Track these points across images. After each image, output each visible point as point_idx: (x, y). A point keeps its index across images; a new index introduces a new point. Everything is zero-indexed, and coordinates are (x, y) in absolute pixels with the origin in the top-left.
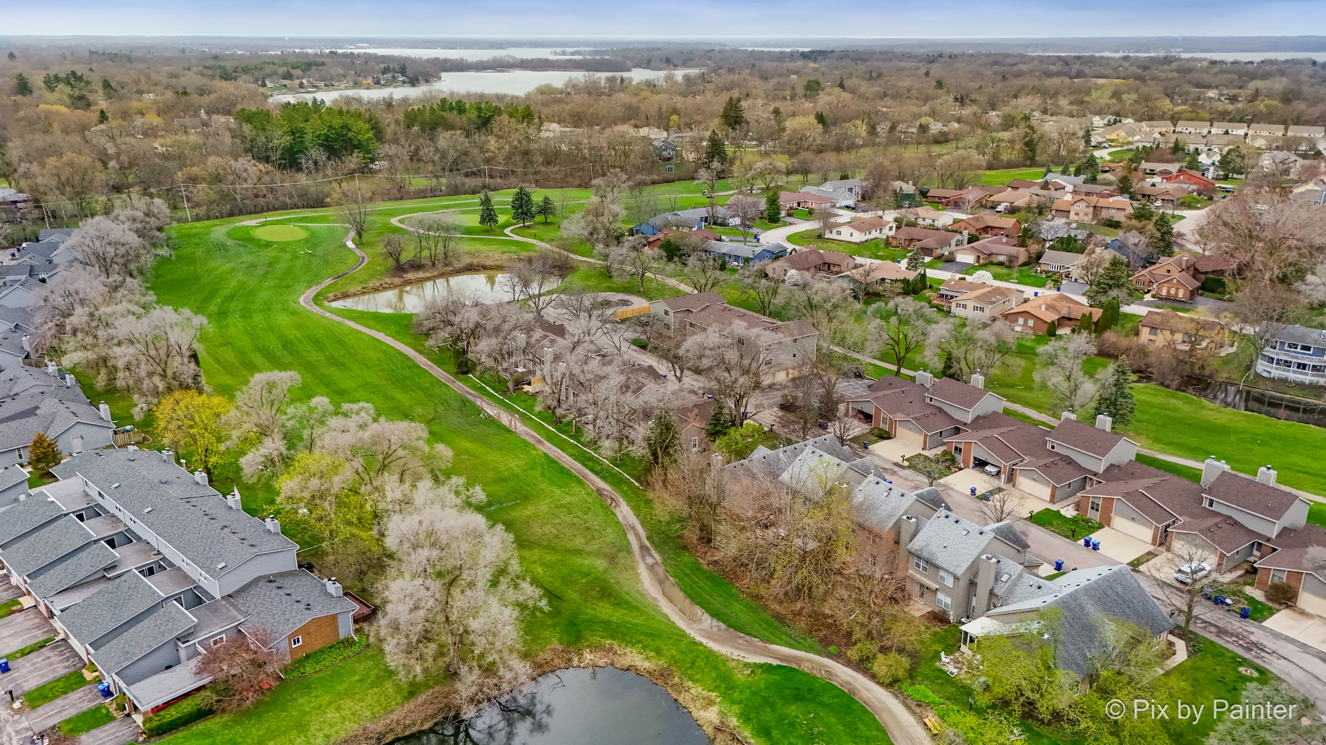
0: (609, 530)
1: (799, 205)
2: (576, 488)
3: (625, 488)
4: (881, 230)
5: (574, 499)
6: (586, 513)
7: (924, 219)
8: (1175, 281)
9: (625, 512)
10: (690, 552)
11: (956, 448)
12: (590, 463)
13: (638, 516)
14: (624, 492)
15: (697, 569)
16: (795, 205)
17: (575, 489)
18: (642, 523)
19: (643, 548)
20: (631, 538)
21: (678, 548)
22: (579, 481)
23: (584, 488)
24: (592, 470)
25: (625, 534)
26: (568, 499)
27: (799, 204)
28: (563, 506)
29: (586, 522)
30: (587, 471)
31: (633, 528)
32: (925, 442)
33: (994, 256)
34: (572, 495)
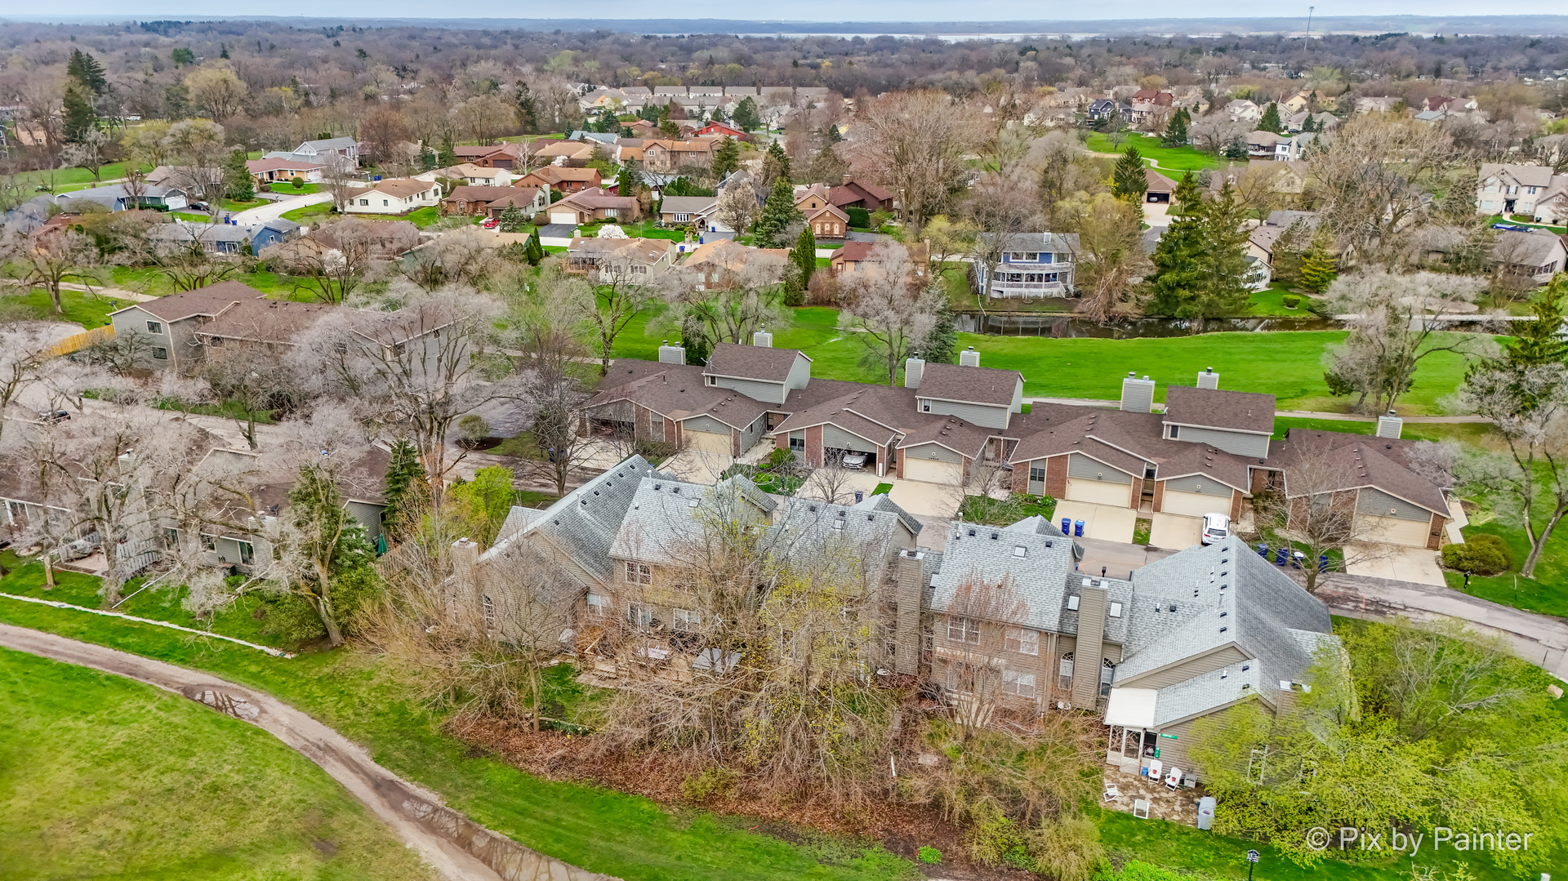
0: (273, 773)
1: (271, 178)
2: (128, 705)
3: (254, 669)
4: (423, 194)
5: (138, 730)
6: (187, 754)
7: (473, 179)
8: (828, 214)
9: (285, 720)
10: (493, 758)
11: (793, 442)
12: (129, 640)
13: (323, 719)
14: (255, 676)
15: (536, 790)
16: (266, 177)
17: (126, 705)
18: (343, 730)
19: (380, 786)
20: (338, 772)
21: (461, 758)
22: (125, 686)
23: (149, 698)
24: (143, 653)
25: (318, 770)
26: (119, 736)
27: (271, 174)
28: (116, 756)
29: (200, 774)
30: (132, 658)
31: (328, 749)
32: (736, 445)
33: (601, 211)
34: (123, 722)
